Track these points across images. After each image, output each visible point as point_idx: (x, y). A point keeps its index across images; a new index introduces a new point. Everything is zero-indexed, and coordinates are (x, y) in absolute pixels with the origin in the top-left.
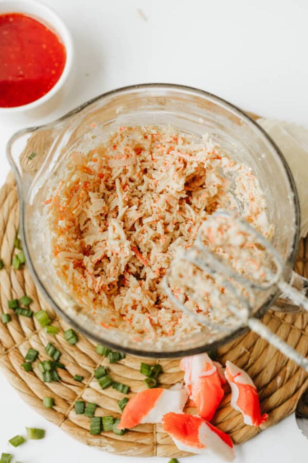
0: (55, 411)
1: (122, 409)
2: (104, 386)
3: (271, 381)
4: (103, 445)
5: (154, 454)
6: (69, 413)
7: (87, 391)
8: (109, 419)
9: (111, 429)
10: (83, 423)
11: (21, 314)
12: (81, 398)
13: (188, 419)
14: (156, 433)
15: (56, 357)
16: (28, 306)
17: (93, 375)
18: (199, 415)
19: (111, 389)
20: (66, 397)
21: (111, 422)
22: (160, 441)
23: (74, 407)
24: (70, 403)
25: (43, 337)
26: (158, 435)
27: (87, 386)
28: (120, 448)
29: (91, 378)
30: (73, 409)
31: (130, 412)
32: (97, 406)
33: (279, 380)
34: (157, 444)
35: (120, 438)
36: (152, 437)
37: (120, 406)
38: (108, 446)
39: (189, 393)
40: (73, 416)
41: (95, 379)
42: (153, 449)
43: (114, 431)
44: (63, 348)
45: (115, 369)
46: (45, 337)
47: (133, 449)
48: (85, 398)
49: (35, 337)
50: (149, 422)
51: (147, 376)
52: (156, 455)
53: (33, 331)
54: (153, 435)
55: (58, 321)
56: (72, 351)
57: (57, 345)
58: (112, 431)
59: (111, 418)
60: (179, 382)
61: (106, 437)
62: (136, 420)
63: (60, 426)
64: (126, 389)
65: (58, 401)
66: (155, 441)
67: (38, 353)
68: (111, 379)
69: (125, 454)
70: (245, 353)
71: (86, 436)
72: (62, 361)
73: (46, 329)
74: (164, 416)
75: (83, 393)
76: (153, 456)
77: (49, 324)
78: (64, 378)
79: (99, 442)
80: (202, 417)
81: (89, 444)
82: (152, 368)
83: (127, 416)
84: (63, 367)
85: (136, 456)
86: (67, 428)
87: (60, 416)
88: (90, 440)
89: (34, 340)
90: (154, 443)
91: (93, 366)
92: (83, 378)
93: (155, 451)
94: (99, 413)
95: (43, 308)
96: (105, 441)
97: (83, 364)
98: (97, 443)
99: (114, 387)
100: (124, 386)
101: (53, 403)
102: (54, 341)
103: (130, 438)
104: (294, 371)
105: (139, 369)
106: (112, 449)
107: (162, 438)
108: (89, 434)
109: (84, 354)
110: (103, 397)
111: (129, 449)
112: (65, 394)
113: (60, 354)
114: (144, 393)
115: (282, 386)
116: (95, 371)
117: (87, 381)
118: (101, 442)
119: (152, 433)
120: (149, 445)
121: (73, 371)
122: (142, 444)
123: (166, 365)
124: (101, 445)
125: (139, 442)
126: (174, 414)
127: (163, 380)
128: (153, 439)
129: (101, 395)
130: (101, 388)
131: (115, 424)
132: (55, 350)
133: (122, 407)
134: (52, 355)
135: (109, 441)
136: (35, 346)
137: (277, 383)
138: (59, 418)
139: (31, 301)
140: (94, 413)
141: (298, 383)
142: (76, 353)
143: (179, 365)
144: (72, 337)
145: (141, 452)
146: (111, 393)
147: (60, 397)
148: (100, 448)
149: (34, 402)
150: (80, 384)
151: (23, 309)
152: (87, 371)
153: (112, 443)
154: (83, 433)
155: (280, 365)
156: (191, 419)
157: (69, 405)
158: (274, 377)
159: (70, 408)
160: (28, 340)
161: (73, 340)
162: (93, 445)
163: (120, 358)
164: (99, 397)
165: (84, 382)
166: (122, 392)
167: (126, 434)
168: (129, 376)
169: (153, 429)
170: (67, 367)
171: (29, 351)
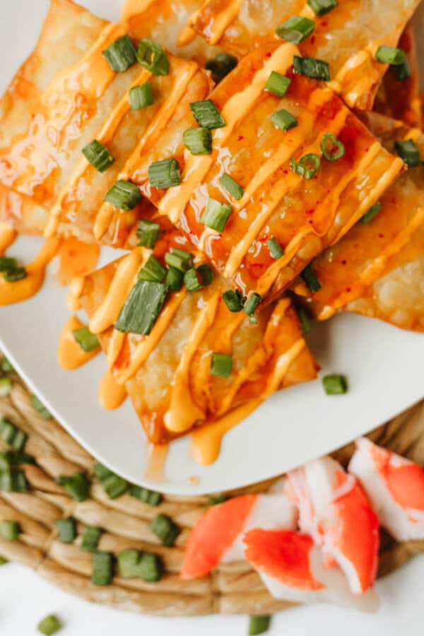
0: (23, 544)
2: (114, 493)
4: (119, 600)
6: (49, 546)
10: (80, 563)
14: (217, 573)
15: (18, 443)
19: (127, 498)
20: (42, 515)
22: (224, 588)
24: (52, 528)
26: (220, 577)
32: (102, 531)
34: (218, 594)
35: (151, 587)
38: (129, 602)
40: (58, 551)
42: (212, 603)
44: (30, 426)
47: (175, 605)
54: (212, 579)
56: (49, 430)
57: (18, 420)
58: (136, 577)
61: (124, 587)
64: (154, 498)
65: (28, 527)
66: (215, 588)
71: (84, 587)
72: (31, 449)
76: (213, 613)
78: (36, 481)
79: (110, 596)
81: (93, 600)
84: (32, 461)
86: (50, 574)
87: (36, 553)
88: (95, 594)
90: (213, 592)
93: (216, 605)
94: (106, 544)
96: (122, 594)
97: (70, 452)
98: (107, 598)
99: (132, 494)
100: (151, 493)
101: (18, 529)
102: (12, 412)
106: (137, 608)
107: (228, 583)
108: (90, 584)
110: (112, 513)
111: (169, 606)
112: (41, 511)
113: (26, 438)
118: (114, 597)
120: (204, 596)
121: (54, 468)
122: (192, 595)
124: (116, 600)
128: (212, 586)
129: (109, 509)
130: (108, 498)
132: (16, 429)
134: (11, 441)
135: (130, 593)
138: (32, 556)
140: (96, 545)
142: (56, 433)
146: (127, 504)
147: (31, 519)
150: (67, 491)
152: (79, 466)
153: (135, 596)
154: (79, 582)
157: (50, 531)
159: (51, 538)
162: (100, 602)
164: (105, 514)
166: (148, 501)
170: (42, 461)
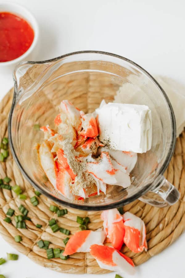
0: (25, 246)
1: (66, 244)
2: (55, 230)
3: (156, 226)
4: (54, 266)
5: (85, 271)
6: (33, 247)
7: (44, 234)
8: (57, 250)
9: (59, 256)
10: (42, 253)
11: (4, 188)
12: (40, 238)
13: (106, 248)
14: (87, 259)
15: (25, 213)
16: (8, 183)
17: (48, 224)
18: (113, 246)
19: (59, 232)
20: (31, 237)
21: (58, 252)
22: (89, 264)
23: (36, 244)
24: (34, 241)
25: (17, 201)
26: (87, 260)
27: (44, 231)
28: (64, 268)
29: (46, 226)
30: (36, 245)
31: (71, 245)
32: (50, 243)
33: (161, 226)
34: (87, 266)
35: (65, 262)
36: (84, 261)
37: (64, 242)
38: (57, 267)
39: (106, 234)
40: (36, 249)
41: (49, 227)
42: (85, 269)
43: (61, 257)
44: (29, 208)
45: (61, 220)
46: (18, 201)
47: (72, 269)
48: (43, 238)
49: (12, 202)
50: (82, 251)
51: (81, 224)
52: (87, 273)
53: (11, 198)
54: (85, 260)
55: (26, 192)
56: (35, 210)
57: (26, 206)
58: (59, 258)
59: (59, 249)
60: (100, 228)
61: (56, 262)
62: (74, 250)
63: (27, 255)
64: (68, 232)
66: (86, 264)
67: (14, 211)
68: (59, 227)
69: (68, 273)
70: (140, 210)
71: (43, 261)
72: (29, 216)
73: (19, 196)
74: (91, 246)
75: (42, 235)
76: (85, 273)
77: (21, 193)
78: (30, 226)
79: (51, 265)
80: (114, 248)
81: (45, 266)
82: (84, 219)
83: (69, 247)
84: (30, 220)
85: (74, 273)
86: (32, 256)
87: (28, 249)
88: (46, 264)
89: (12, 204)
90: (85, 265)
91: (48, 219)
92: (41, 226)
93: (86, 270)
94: (51, 246)
95: (18, 184)
96: (55, 264)
97: (41, 217)
98: (50, 265)
99: (60, 231)
100: (67, 230)
102: (24, 204)
103: (70, 262)
104: (170, 220)
105: (76, 220)
106: (60, 269)
107: (90, 262)
108: (45, 260)
109: (42, 211)
110: (54, 237)
111: (70, 269)
112: (31, 236)
113: (28, 212)
114: (79, 233)
115: (163, 229)
116: (49, 222)
117: (44, 228)
118: (52, 265)
119: (84, 259)
120: (82, 266)
121: (35, 222)
122: (78, 266)
123: (92, 218)
124: (53, 266)
125: (76, 264)
126: (97, 245)
127: (90, 226)
128: (85, 263)
129: (53, 236)
130: (53, 232)
131: (61, 253)
132: (25, 209)
133: (66, 243)
134: (23, 212)
135: (57, 264)
136: (13, 207)
137: (159, 228)
138: (27, 250)
139: (10, 180)
140: (48, 247)
141: (173, 227)
142: (38, 211)
143: (100, 218)
144: (35, 201)
145: (77, 271)
146: (59, 235)
147: (26, 237)
148: (52, 268)
149: (11, 241)
150: (40, 230)
151: (6, 185)
152: (44, 222)
153: (59, 265)
154: (41, 259)
155: (161, 217)
156: (108, 248)
157: (33, 243)
158: (158, 224)
159: (34, 244)
160: (8, 203)
161: (36, 203)
162: (48, 267)
163: (64, 214)
164: (51, 237)
165: (42, 228)
166: (66, 234)
167: (68, 260)
168: (70, 224)
169: (85, 257)
170: (32, 220)
171: (9, 210)
